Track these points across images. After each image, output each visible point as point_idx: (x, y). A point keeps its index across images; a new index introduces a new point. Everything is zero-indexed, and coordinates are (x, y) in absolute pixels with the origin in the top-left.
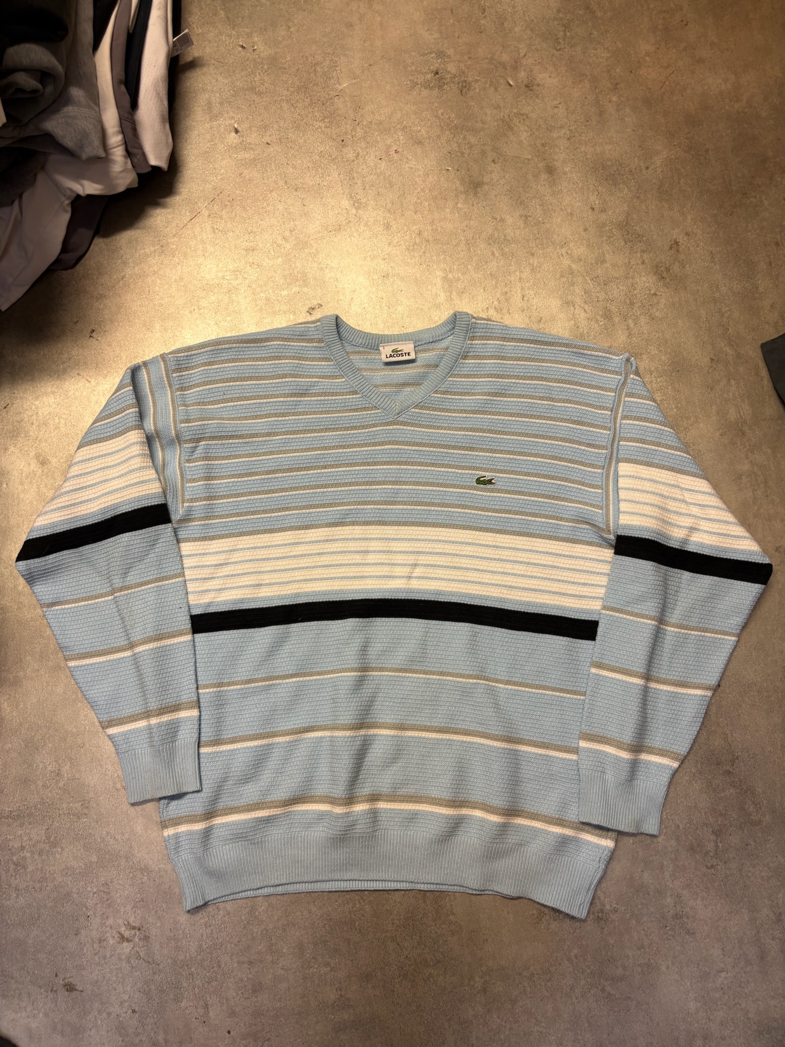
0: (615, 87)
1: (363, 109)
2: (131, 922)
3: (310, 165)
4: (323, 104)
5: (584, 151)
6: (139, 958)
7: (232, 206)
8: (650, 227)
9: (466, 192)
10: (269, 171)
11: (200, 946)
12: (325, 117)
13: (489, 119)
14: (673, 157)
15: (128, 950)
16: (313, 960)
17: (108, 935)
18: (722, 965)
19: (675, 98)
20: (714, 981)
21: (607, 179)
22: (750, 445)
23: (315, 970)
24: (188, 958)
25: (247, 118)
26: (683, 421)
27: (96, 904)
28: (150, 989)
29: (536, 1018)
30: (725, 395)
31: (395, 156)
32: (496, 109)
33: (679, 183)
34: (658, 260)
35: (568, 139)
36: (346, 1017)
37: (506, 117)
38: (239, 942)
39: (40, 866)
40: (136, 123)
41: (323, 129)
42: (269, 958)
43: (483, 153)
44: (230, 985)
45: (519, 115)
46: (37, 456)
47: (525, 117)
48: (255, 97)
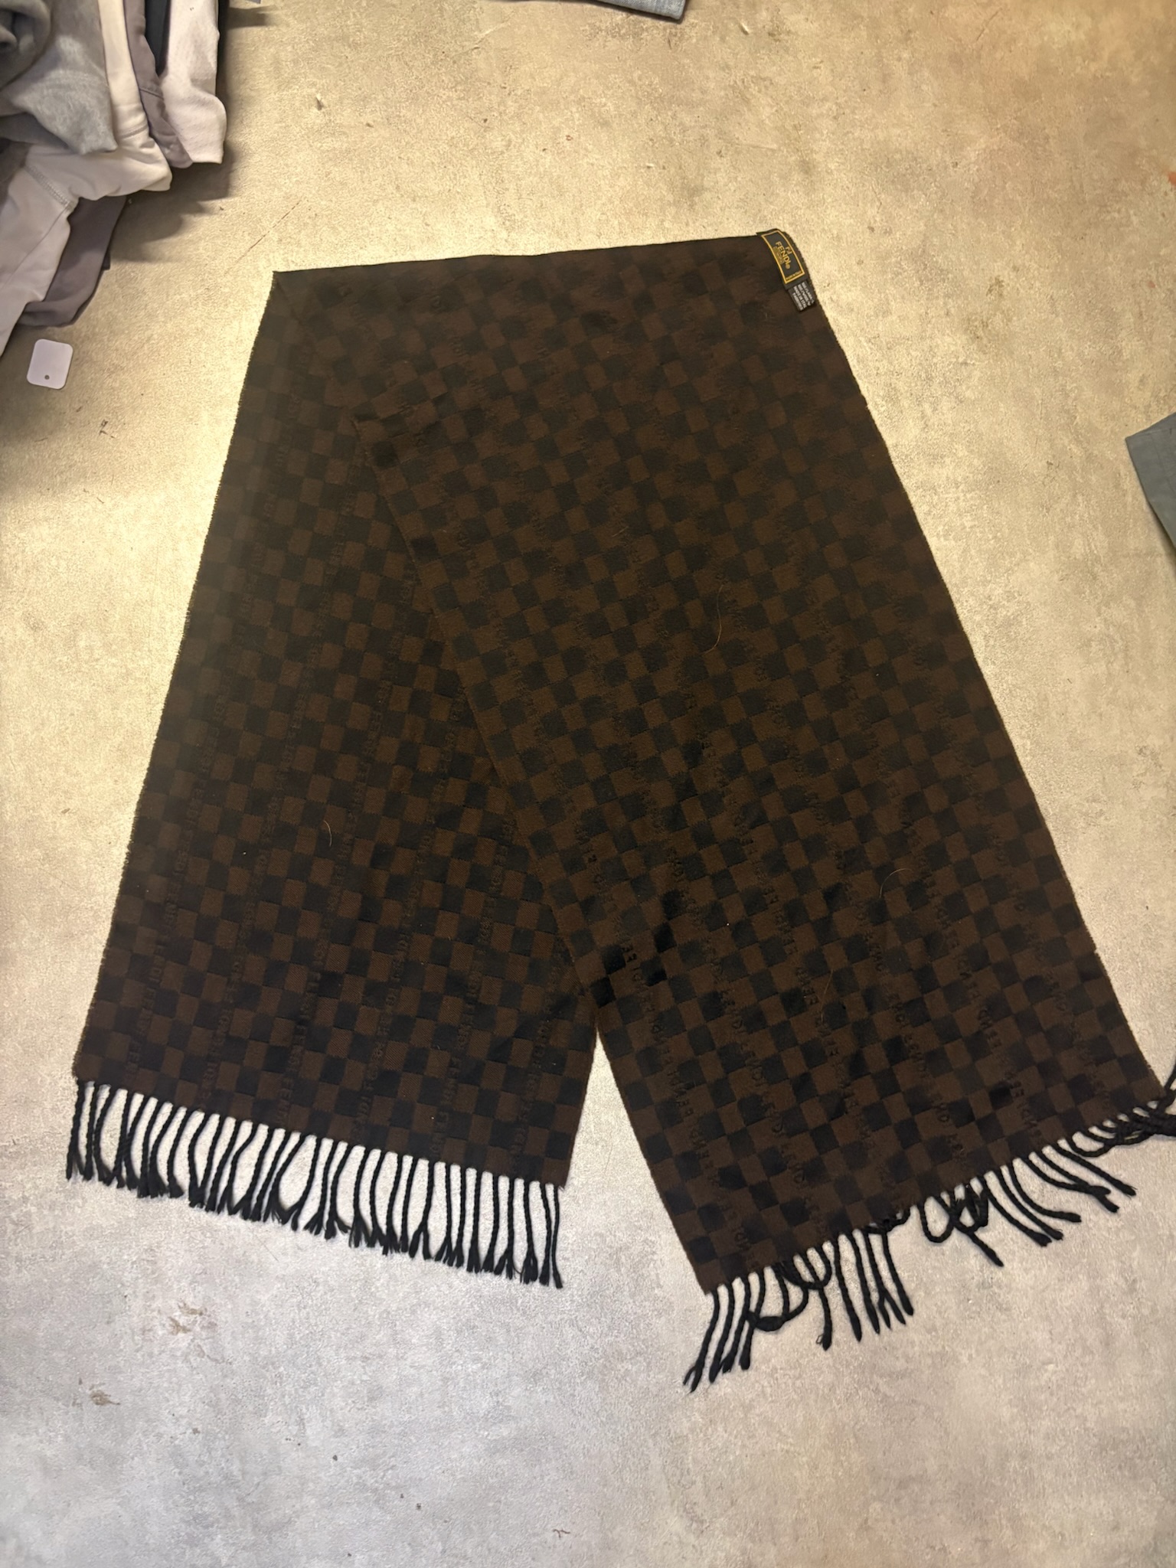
0: (907, 37)
1: (516, 69)
2: (189, 1304)
3: (437, 161)
4: (454, 62)
5: (859, 138)
6: (201, 1354)
7: (315, 225)
8: (959, 259)
9: (676, 203)
10: (371, 168)
11: (291, 1336)
12: (457, 83)
13: (712, 85)
14: (996, 147)
15: (184, 1345)
16: (456, 1354)
17: (156, 1322)
18: (1049, 1355)
19: (998, 55)
20: (1037, 1377)
21: (893, 182)
22: (1103, 595)
23: (460, 1367)
24: (273, 1352)
25: (336, 85)
26: (1004, 559)
27: (137, 1278)
28: (219, 1399)
29: (779, 1432)
30: (1068, 519)
31: (567, 143)
32: (724, 70)
33: (1004, 188)
34: (970, 309)
35: (835, 118)
36: (505, 1433)
37: (739, 83)
38: (348, 1329)
39: (51, 1225)
40: (164, 97)
41: (455, 102)
42: (392, 1351)
43: (704, 141)
44: (336, 1390)
45: (757, 79)
46: (26, 617)
47: (767, 83)
48: (347, 51)
